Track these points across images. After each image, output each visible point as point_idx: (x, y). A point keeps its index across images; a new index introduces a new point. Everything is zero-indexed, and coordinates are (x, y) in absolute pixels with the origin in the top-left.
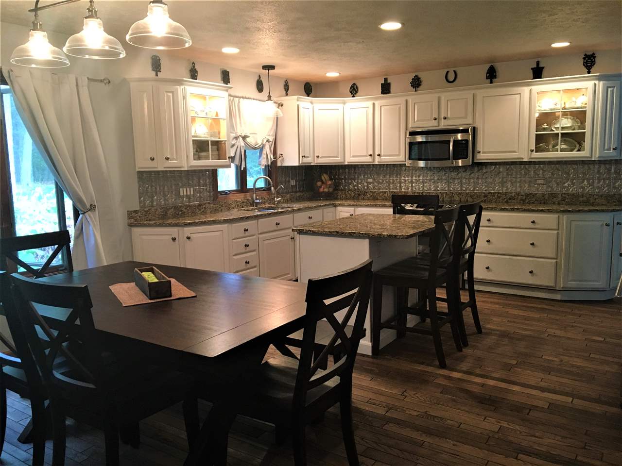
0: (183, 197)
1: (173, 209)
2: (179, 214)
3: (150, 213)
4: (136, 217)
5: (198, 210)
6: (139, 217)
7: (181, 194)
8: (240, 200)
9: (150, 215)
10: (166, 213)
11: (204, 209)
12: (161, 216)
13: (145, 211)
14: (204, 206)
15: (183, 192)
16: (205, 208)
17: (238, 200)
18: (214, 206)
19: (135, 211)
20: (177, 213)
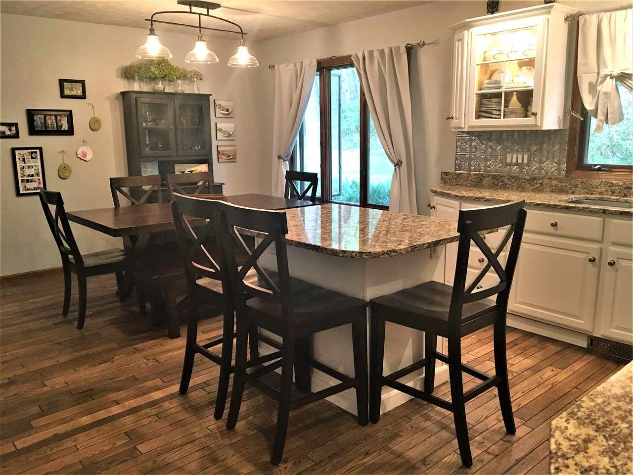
0: (511, 164)
1: (490, 178)
2: (498, 185)
3: (461, 178)
4: (445, 179)
5: (529, 185)
6: (449, 179)
7: (509, 160)
8: (621, 183)
9: (462, 179)
10: (481, 180)
11: (539, 185)
12: (474, 183)
13: (456, 175)
14: (540, 181)
15: (512, 158)
16: (541, 184)
17: (613, 182)
18: (560, 184)
19: (446, 172)
20: (496, 183)
